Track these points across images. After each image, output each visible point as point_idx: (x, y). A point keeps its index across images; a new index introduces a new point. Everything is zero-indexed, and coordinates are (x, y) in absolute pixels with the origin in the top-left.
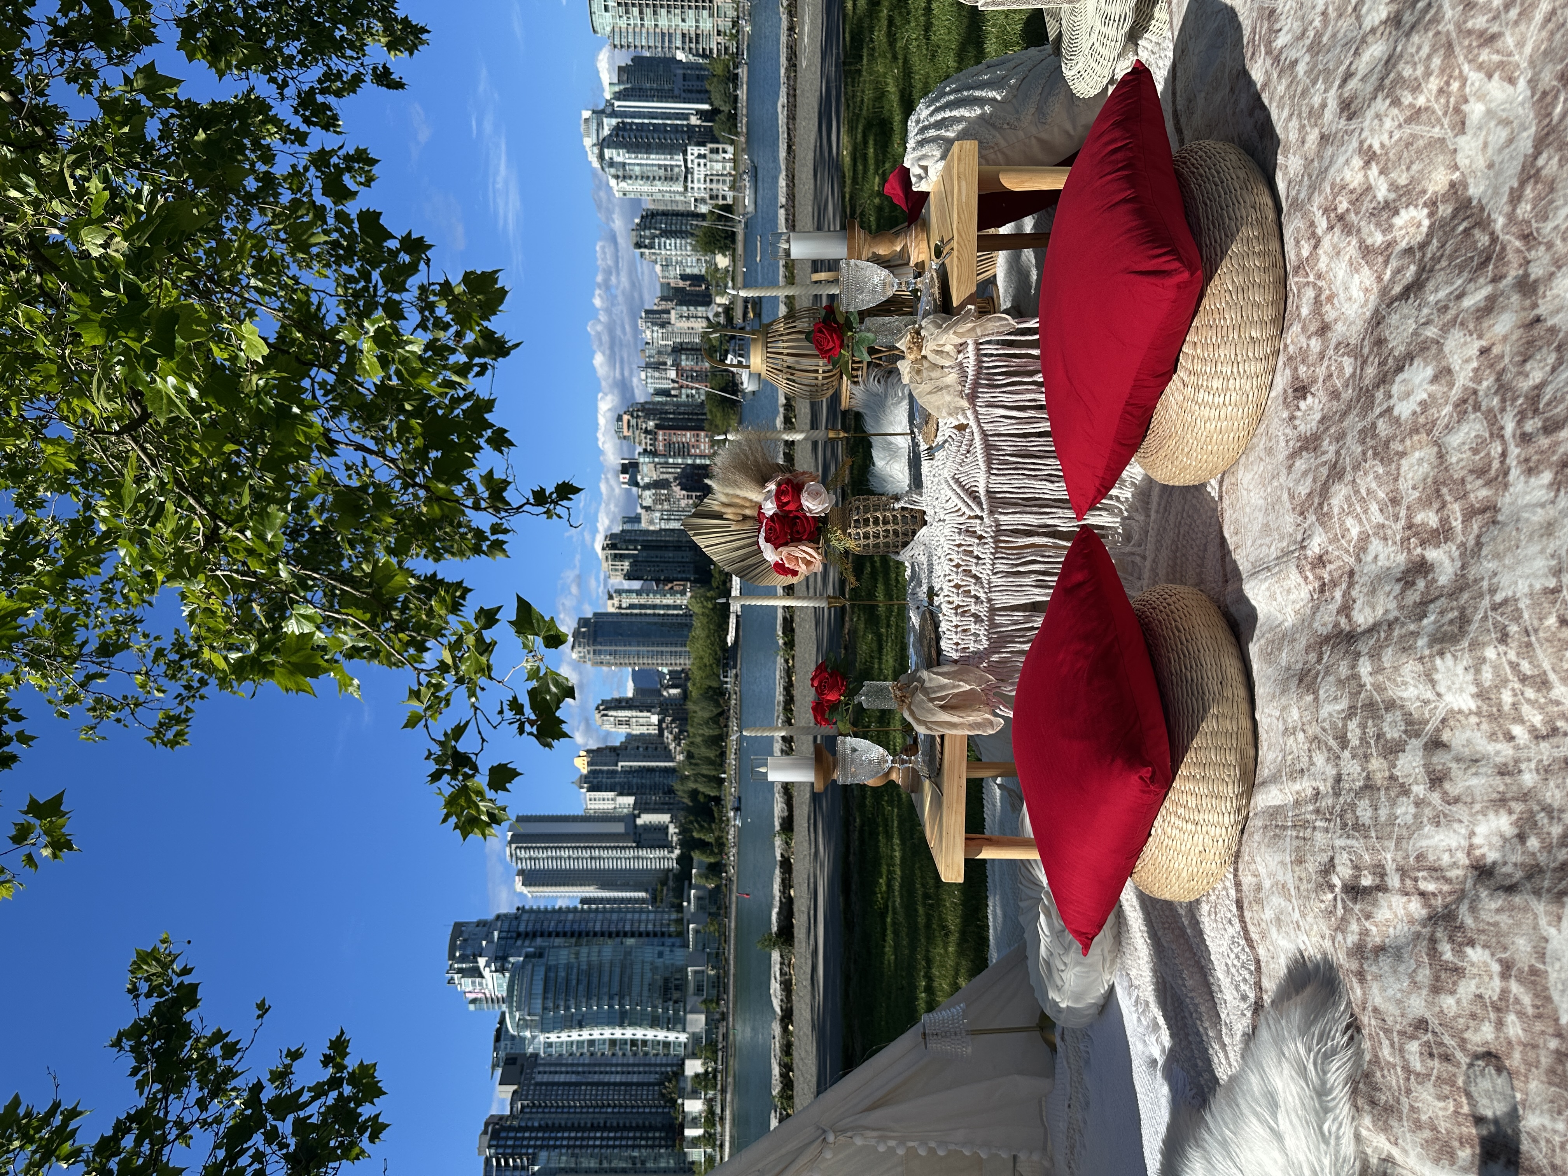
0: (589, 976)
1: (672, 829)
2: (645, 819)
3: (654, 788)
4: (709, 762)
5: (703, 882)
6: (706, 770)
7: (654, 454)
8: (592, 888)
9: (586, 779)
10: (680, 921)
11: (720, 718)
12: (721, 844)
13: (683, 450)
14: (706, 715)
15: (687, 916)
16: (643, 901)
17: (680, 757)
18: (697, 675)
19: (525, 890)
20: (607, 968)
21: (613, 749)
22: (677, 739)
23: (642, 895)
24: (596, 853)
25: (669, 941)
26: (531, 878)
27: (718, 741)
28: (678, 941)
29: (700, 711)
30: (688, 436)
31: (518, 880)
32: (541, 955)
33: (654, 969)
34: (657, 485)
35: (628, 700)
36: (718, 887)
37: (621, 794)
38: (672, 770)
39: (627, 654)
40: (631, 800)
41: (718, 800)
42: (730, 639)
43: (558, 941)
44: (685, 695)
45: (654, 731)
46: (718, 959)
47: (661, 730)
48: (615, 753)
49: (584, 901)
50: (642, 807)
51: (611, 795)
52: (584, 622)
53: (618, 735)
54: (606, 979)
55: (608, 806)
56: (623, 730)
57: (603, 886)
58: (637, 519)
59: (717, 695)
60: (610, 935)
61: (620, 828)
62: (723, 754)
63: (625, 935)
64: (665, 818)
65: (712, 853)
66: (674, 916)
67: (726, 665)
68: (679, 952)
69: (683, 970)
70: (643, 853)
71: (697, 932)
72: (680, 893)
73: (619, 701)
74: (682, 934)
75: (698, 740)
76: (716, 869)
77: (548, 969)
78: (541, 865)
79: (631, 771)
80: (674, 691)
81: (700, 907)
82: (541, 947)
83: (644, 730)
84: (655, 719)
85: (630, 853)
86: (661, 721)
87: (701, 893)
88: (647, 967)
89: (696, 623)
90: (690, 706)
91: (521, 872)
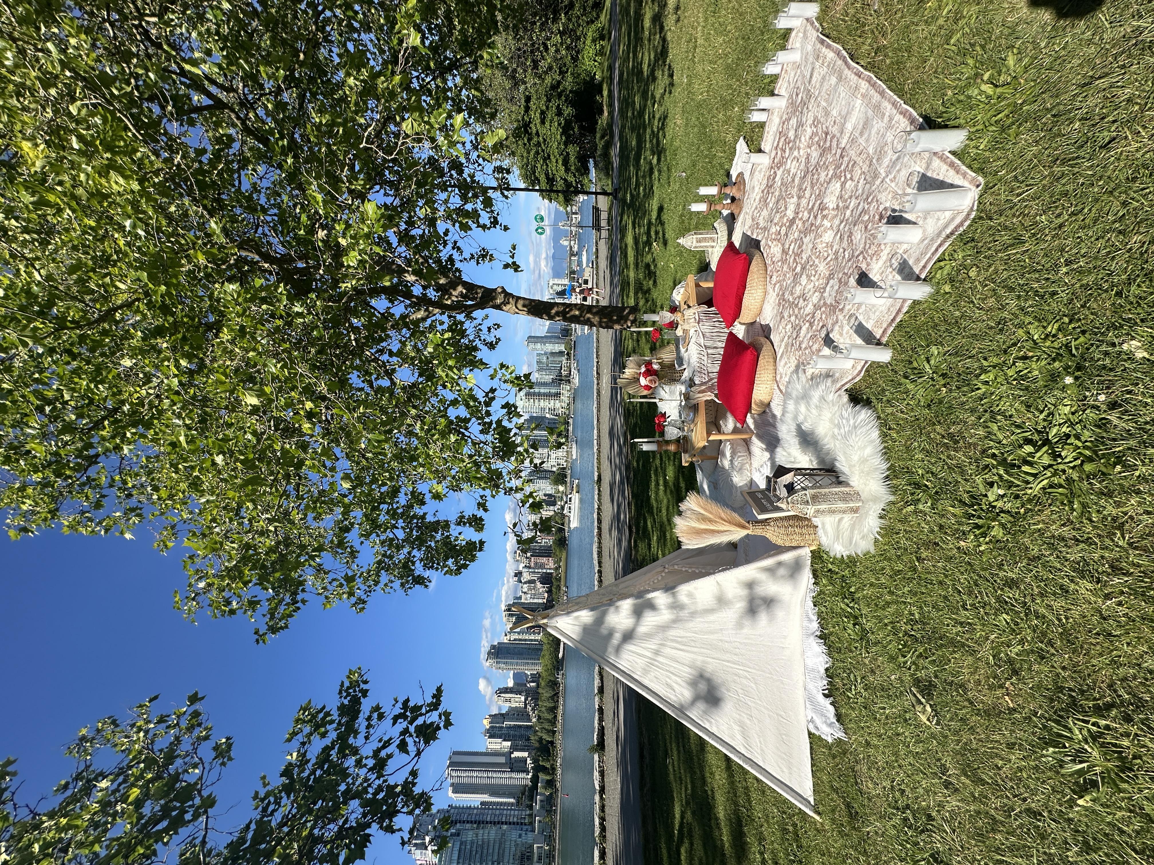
0: (483, 848)
1: (529, 761)
2: (516, 754)
3: (521, 737)
4: (549, 721)
5: (543, 791)
6: (547, 726)
7: (529, 567)
8: (486, 796)
9: (488, 731)
10: (531, 815)
11: (555, 697)
12: (554, 769)
13: (542, 566)
14: (548, 695)
15: (535, 812)
16: (512, 804)
17: (534, 720)
18: (544, 674)
19: (453, 796)
20: (491, 844)
21: (502, 715)
22: (533, 709)
23: (512, 800)
24: (490, 775)
25: (525, 828)
26: (458, 788)
27: (553, 710)
28: (529, 828)
29: (546, 693)
30: (544, 560)
31: (450, 789)
32: (458, 835)
33: (517, 845)
34: (530, 582)
35: (511, 688)
36: (551, 794)
37: (505, 740)
38: (531, 727)
39: (512, 664)
40: (509, 744)
41: (552, 743)
42: (560, 655)
43: (468, 826)
44: (538, 686)
45: (522, 705)
46: (549, 839)
47: (526, 705)
48: (502, 717)
49: (482, 803)
50: (514, 748)
51: (500, 740)
52: (493, 647)
53: (505, 707)
54: (491, 851)
55: (498, 747)
56: (508, 704)
57: (493, 794)
58: (520, 598)
59: (554, 684)
60: (495, 823)
61: (502, 760)
62: (555, 717)
63: (502, 823)
64: (525, 754)
65: (549, 774)
66: (528, 812)
67: (558, 669)
68: (530, 834)
69: (531, 847)
70: (514, 775)
71: (540, 822)
72: (532, 798)
73: (507, 688)
74: (532, 824)
75: (543, 709)
76: (550, 784)
77: (461, 844)
78: (462, 781)
79: (509, 727)
80: (533, 684)
81: (542, 807)
82: (459, 830)
83: (517, 705)
84: (523, 698)
85: (507, 775)
86: (526, 700)
87: (542, 798)
88: (513, 843)
89: (545, 647)
90: (540, 691)
91: (452, 785)
